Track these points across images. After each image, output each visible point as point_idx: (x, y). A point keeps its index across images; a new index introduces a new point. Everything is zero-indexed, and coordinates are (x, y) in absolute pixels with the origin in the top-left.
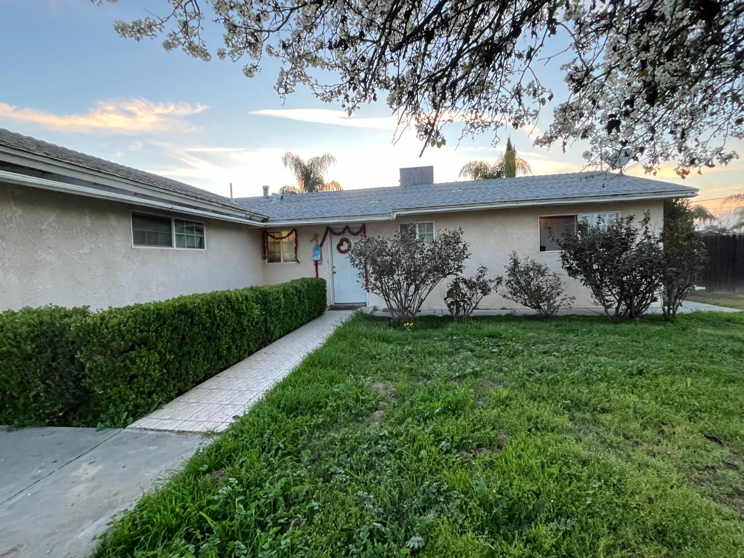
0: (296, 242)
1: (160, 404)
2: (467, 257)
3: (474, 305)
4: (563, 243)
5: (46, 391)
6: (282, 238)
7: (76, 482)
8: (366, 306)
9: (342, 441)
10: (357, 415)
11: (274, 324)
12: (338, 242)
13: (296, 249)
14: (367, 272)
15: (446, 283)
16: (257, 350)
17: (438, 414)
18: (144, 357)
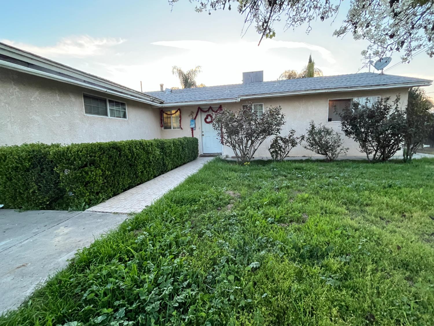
0: (180, 117)
1: (103, 199)
2: (283, 124)
3: (286, 153)
4: (343, 115)
5: (39, 190)
6: (172, 114)
7: (57, 235)
8: (221, 155)
9: (209, 218)
10: (217, 206)
11: (168, 162)
12: (205, 117)
13: (180, 121)
14: (222, 133)
15: (270, 139)
16: (158, 175)
17: (266, 205)
18: (92, 171)
